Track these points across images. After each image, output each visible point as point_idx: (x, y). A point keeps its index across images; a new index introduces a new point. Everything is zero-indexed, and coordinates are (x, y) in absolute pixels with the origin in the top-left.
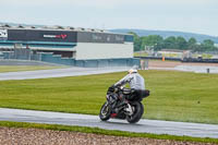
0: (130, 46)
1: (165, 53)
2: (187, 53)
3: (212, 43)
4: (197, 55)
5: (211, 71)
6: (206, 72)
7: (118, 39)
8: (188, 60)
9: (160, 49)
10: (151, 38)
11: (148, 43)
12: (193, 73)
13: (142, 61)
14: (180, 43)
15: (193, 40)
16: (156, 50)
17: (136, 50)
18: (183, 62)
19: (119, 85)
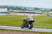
0: (6, 9)
1: (15, 11)
2: (20, 11)
3: (26, 8)
4: (22, 11)
5: (25, 15)
6: (24, 15)
7: (3, 7)
8: (20, 12)
9: (13, 10)
10: (11, 7)
11: (11, 8)
12: (21, 15)
13: (9, 13)
14: (18, 8)
15: (21, 8)
16: (12, 10)
17: (8, 10)
18: (19, 13)
19: (27, 19)
